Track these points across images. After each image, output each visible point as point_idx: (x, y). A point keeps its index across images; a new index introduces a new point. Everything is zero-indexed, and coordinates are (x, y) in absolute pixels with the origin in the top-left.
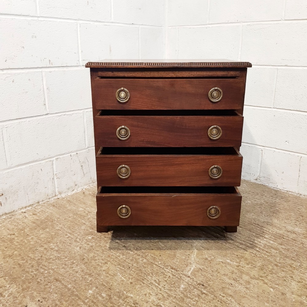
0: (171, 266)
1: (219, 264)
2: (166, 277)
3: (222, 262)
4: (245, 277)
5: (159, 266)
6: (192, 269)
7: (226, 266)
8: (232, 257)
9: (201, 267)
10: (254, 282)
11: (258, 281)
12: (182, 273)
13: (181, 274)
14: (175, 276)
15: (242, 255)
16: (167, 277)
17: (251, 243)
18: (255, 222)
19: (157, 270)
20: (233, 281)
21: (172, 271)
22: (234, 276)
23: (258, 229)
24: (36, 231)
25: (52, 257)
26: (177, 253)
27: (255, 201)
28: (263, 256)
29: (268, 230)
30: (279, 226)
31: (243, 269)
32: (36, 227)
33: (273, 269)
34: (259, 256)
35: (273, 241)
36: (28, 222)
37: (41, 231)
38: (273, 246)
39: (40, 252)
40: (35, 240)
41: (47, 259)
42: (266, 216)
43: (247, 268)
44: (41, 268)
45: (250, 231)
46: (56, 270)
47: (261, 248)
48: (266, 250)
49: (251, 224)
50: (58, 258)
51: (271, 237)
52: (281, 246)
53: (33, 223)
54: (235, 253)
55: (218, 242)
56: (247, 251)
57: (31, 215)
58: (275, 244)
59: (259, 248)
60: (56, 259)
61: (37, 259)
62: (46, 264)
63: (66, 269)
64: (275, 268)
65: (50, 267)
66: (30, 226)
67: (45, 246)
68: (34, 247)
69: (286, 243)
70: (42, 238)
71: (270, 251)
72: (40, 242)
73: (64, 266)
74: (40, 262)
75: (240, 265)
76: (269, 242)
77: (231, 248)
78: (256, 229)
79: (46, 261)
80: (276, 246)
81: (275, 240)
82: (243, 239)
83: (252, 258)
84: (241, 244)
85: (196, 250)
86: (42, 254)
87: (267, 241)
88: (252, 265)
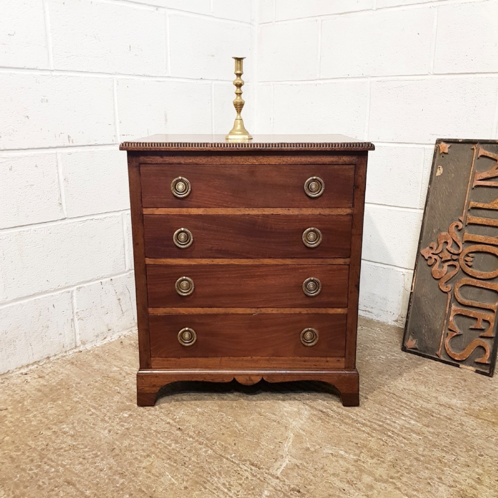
0: (250, 461)
1: (326, 457)
2: (241, 479)
3: (332, 454)
4: (367, 479)
5: (232, 461)
6: (284, 465)
7: (337, 461)
8: (349, 445)
9: (298, 462)
10: (379, 485)
11: (386, 485)
12: (267, 471)
13: (266, 473)
14: (255, 476)
15: (365, 442)
16: (243, 478)
17: (381, 423)
18: (389, 390)
19: (228, 467)
20: (347, 485)
21: (251, 469)
22: (349, 476)
23: (393, 400)
24: (42, 404)
25: (64, 446)
26: (262, 440)
27: (393, 355)
28: (397, 445)
29: (408, 403)
30: (427, 396)
31: (364, 465)
32: (43, 397)
33: (412, 466)
34: (390, 444)
35: (415, 420)
36: (30, 390)
37: (49, 403)
38: (414, 429)
39: (46, 438)
40: (38, 418)
41: (55, 449)
42: (407, 379)
43: (371, 464)
44: (45, 463)
45: (380, 403)
46: (68, 467)
47: (396, 431)
48: (404, 435)
49: (382, 393)
50: (74, 448)
51: (412, 415)
52: (427, 429)
53: (38, 391)
54: (354, 440)
55: (328, 422)
56: (373, 437)
57: (35, 378)
58: (419, 425)
59: (393, 431)
60: (70, 449)
61: (39, 449)
62: (54, 457)
63: (84, 465)
64: (415, 463)
65: (59, 462)
66: (33, 396)
67: (55, 428)
68: (37, 430)
69: (435, 425)
70: (51, 415)
71: (409, 437)
72: (46, 422)
73: (81, 460)
74: (45, 453)
75: (360, 460)
76: (409, 423)
77: (348, 432)
78: (390, 401)
79: (53, 453)
80: (420, 428)
81: (419, 418)
82: (368, 418)
83: (379, 448)
84: (364, 425)
85: (292, 434)
86: (48, 441)
87: (405, 420)
88: (379, 460)
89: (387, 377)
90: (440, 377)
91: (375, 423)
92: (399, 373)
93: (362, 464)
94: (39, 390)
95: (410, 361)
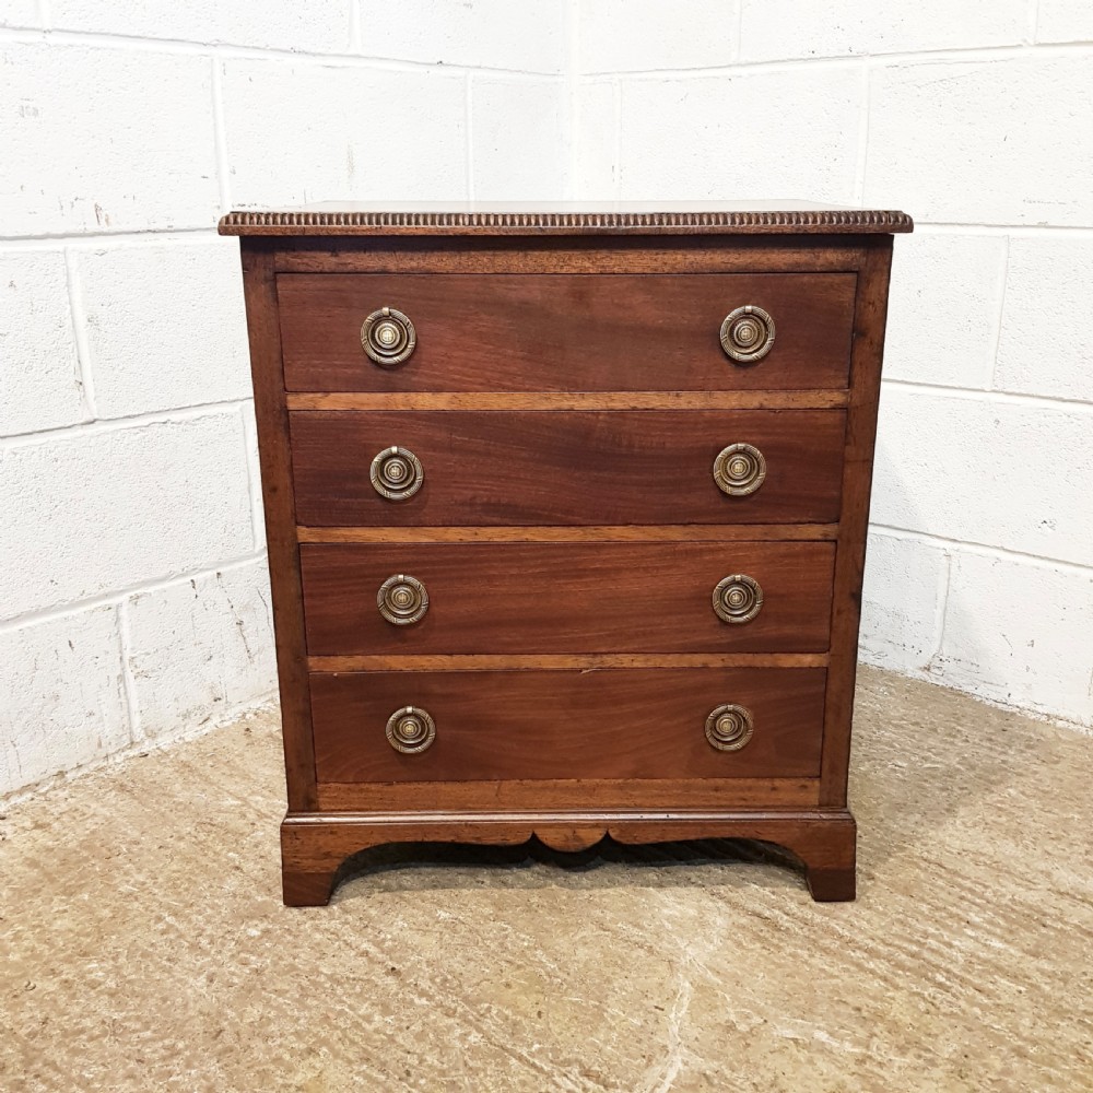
0: (581, 1065)
1: (781, 1051)
3: (795, 1041)
5: (533, 1066)
6: (672, 1075)
7: (811, 1062)
8: (837, 1014)
9: (709, 1066)
15: (878, 1005)
17: (915, 948)
18: (925, 855)
19: (524, 1083)
21: (584, 1089)
23: (940, 882)
24: (38, 901)
25: (88, 1023)
26: (611, 1000)
27: (925, 759)
28: (963, 1011)
29: (979, 889)
30: (1022, 869)
31: (882, 1073)
32: (42, 881)
33: (1007, 1072)
34: (945, 1008)
35: (1001, 938)
36: (11, 862)
37: (56, 899)
38: (1003, 963)
39: (42, 1001)
40: (26, 943)
41: (65, 1033)
42: (969, 824)
43: (900, 1068)
44: (37, 1076)
45: (907, 892)
46: (97, 1085)
47: (956, 971)
48: (977, 981)
49: (910, 863)
50: (115, 1029)
51: (991, 923)
52: (1036, 963)
53: (29, 865)
54: (849, 999)
55: (779, 948)
56: (897, 988)
57: (24, 829)
58: (1012, 951)
59: (948, 971)
60: (105, 1034)
61: (23, 1032)
62: (60, 1056)
63: (141, 1082)
64: (1015, 1064)
65: (74, 1073)
66: (16, 880)
67: (68, 972)
68: (21, 977)
69: (1055, 950)
70: (59, 933)
71: (991, 987)
72: (47, 953)
73: (132, 1065)
74: (37, 1046)
75: (870, 1057)
76: (985, 945)
77: (833, 976)
78: (932, 884)
79: (59, 1045)
80: (1015, 960)
81: (1011, 932)
82: (880, 933)
83: (917, 1020)
84: (873, 953)
85: (687, 985)
86: (48, 1009)
87: (976, 939)
88: (920, 1057)
89: (918, 817)
90: (1048, 814)
91: (899, 948)
92: (946, 806)
93: (877, 1070)
94: (33, 864)
95: (972, 774)
